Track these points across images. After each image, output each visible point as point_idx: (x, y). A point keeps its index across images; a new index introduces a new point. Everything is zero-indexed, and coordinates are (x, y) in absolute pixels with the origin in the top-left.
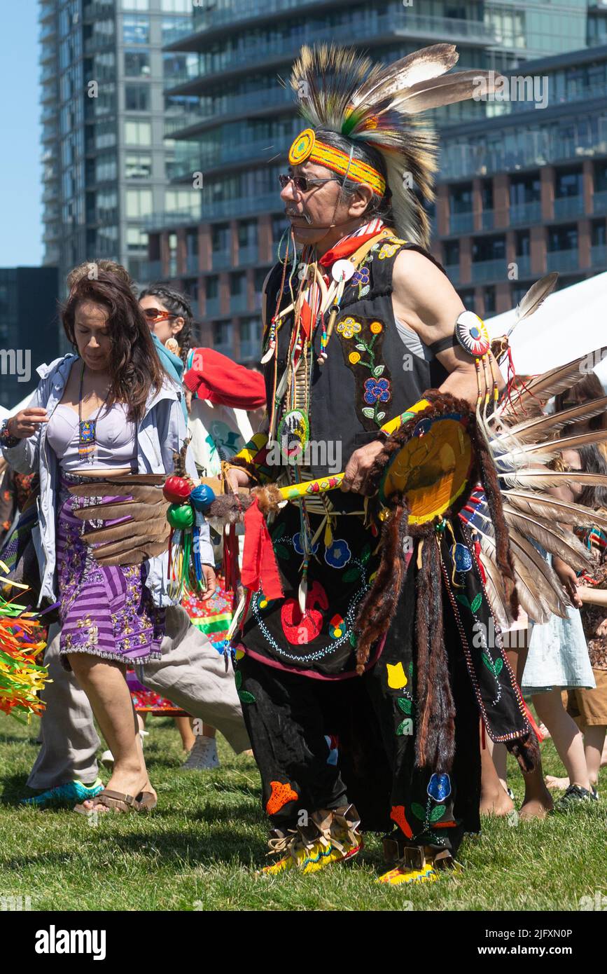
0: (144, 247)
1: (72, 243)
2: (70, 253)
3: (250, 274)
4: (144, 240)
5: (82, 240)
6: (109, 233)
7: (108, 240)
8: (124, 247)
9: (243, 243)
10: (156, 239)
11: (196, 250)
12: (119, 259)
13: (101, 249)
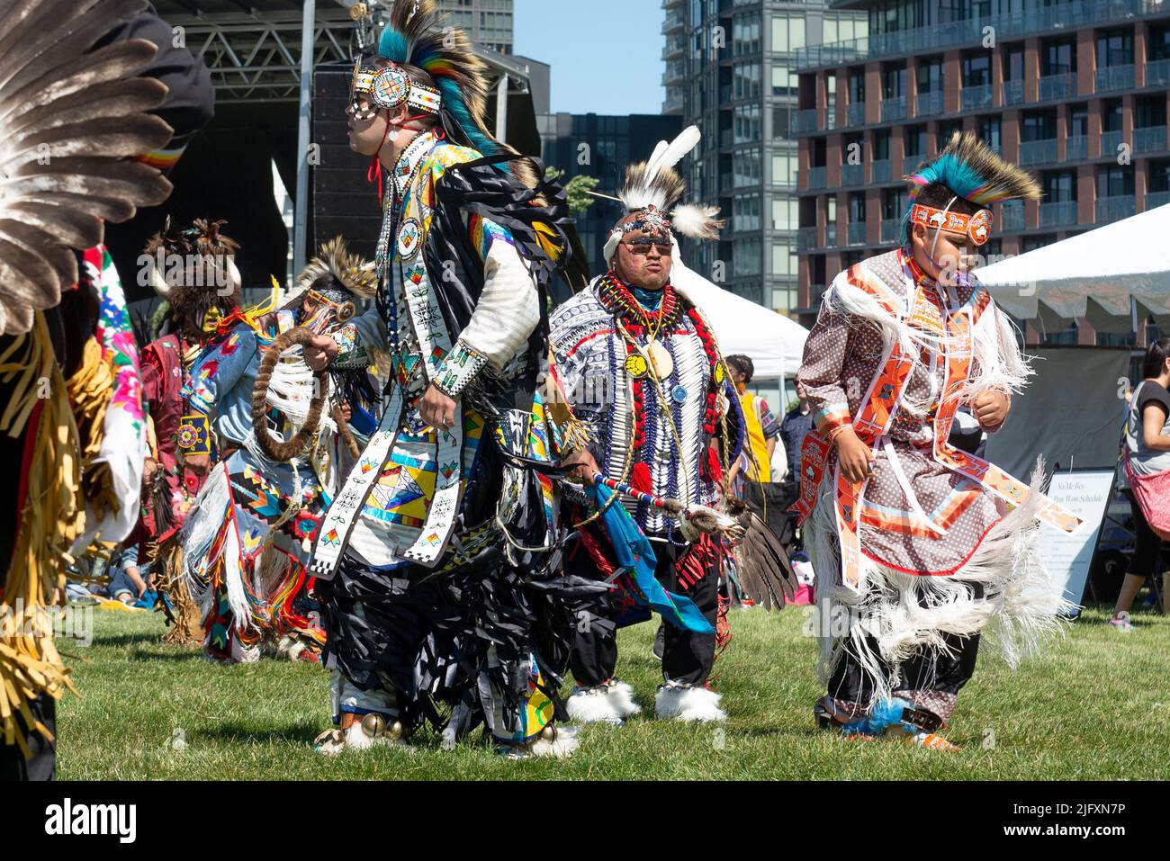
0: (793, 91)
1: (701, 83)
2: (698, 98)
3: (932, 127)
4: (794, 82)
5: (714, 81)
6: (748, 73)
7: (747, 81)
8: (768, 91)
9: (924, 88)
10: (809, 81)
11: (861, 95)
12: (761, 107)
13: (740, 94)
